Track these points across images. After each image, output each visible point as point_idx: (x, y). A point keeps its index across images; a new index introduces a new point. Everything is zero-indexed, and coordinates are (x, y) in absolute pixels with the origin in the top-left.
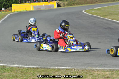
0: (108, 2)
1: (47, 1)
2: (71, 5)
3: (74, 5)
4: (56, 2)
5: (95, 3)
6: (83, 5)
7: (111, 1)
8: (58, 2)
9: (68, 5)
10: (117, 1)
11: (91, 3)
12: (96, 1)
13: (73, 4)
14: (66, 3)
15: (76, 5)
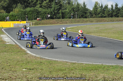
0: (67, 23)
1: (19, 21)
2: (38, 25)
3: (40, 25)
4: (26, 21)
5: (56, 24)
6: (48, 25)
7: (69, 23)
8: (27, 21)
9: (35, 24)
10: (73, 23)
11: (54, 24)
12: (58, 22)
13: (40, 23)
14: (34, 23)
15: (42, 25)
